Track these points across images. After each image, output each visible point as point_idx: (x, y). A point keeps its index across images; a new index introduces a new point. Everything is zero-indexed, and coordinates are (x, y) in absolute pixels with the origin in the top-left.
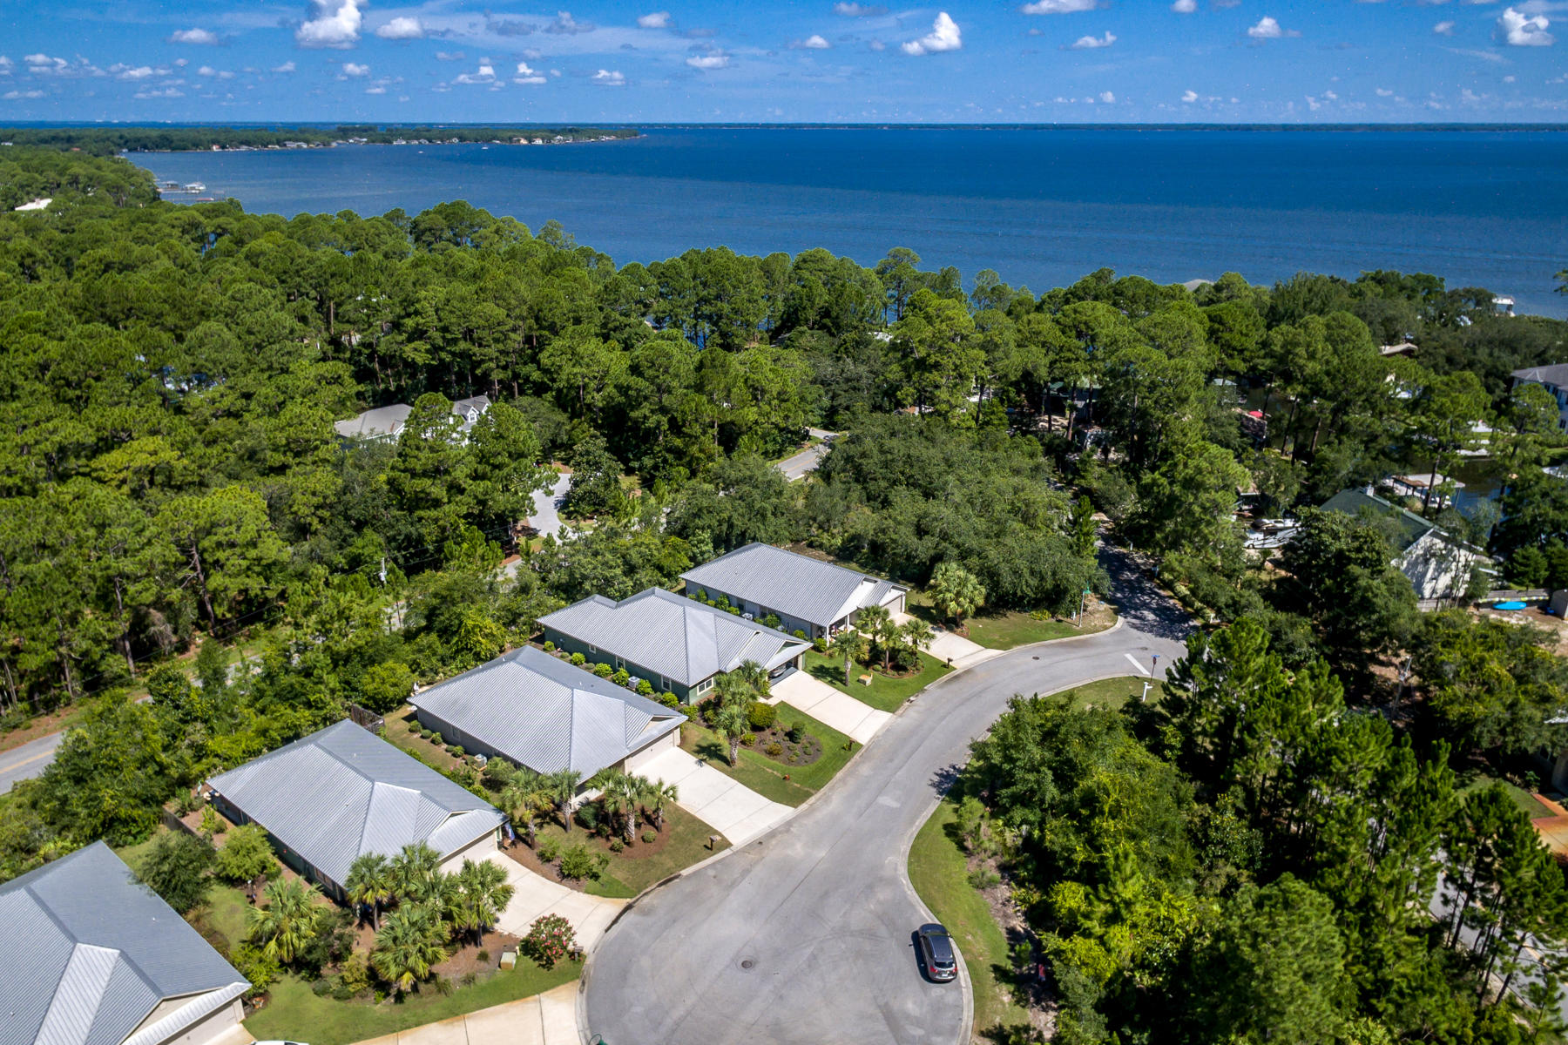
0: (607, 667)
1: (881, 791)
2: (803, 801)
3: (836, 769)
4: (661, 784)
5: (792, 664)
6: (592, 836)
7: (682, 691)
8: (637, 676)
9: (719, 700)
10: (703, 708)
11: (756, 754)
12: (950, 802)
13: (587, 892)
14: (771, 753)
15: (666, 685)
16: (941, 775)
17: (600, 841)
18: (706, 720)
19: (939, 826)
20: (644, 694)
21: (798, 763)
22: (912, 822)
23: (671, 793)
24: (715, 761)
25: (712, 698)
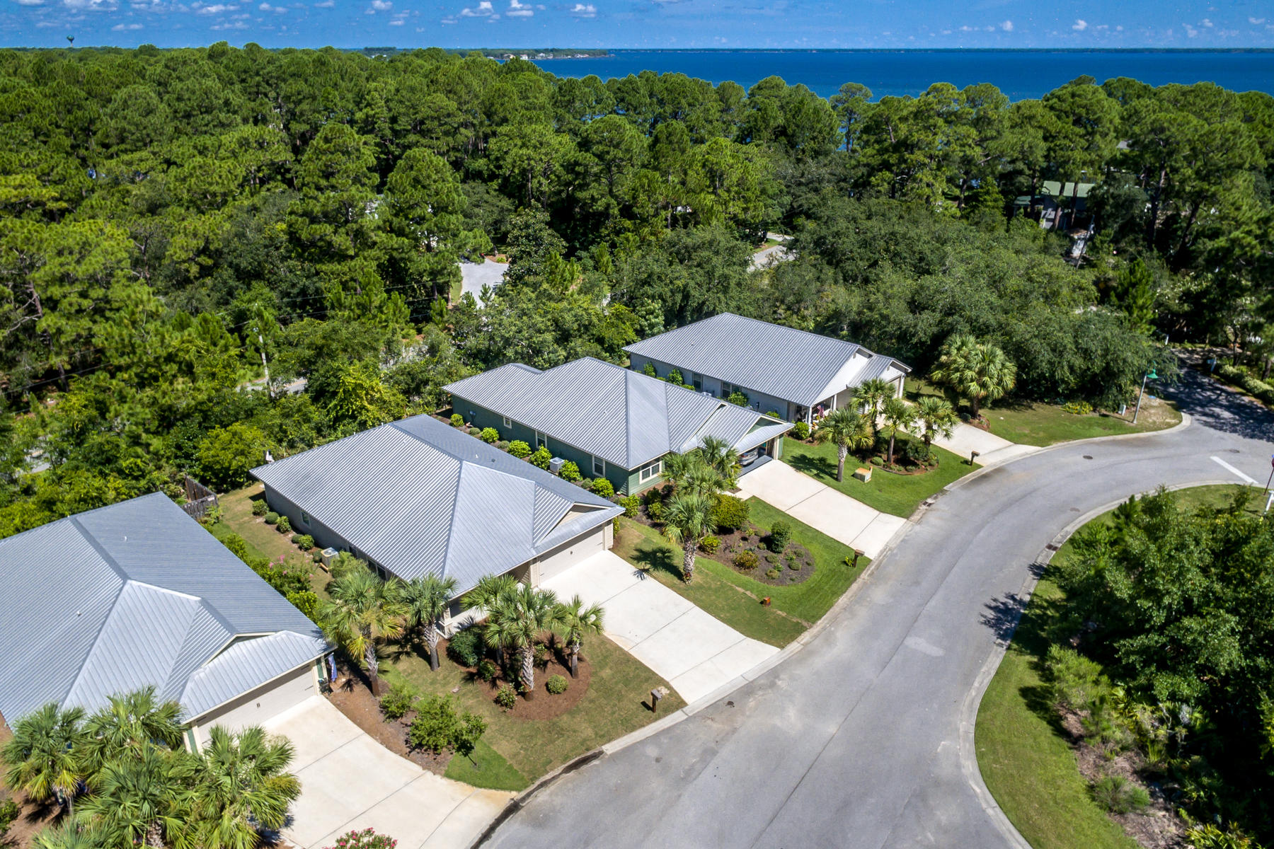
0: (524, 445)
1: (909, 628)
2: (793, 638)
3: (837, 593)
4: (577, 603)
5: (765, 450)
6: (470, 678)
7: (619, 477)
8: (562, 457)
9: (669, 491)
10: (647, 500)
11: (720, 566)
12: (1021, 653)
13: (448, 775)
14: (741, 565)
15: (599, 469)
16: (995, 609)
17: (482, 687)
18: (650, 516)
19: (1012, 691)
20: (570, 479)
21: (781, 582)
22: (967, 682)
23: (593, 618)
24: (662, 574)
25: (660, 489)
